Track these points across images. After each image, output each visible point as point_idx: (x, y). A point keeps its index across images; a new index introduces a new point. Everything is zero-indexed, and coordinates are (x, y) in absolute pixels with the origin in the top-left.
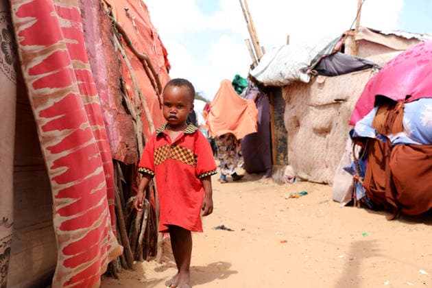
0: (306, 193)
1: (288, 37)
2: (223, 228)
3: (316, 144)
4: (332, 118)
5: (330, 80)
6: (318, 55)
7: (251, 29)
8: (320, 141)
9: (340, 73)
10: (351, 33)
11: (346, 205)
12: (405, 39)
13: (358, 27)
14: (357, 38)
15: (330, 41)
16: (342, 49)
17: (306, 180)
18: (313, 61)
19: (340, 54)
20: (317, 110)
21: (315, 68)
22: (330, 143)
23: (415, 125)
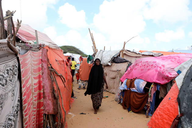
0: (108, 97)
1: (105, 47)
2: (82, 114)
3: (111, 82)
4: (116, 75)
5: (116, 64)
6: (113, 57)
7: (94, 43)
8: (112, 81)
9: (119, 63)
10: (122, 51)
11: (119, 103)
12: (137, 53)
13: (124, 49)
14: (124, 53)
15: (116, 53)
16: (119, 55)
17: (108, 92)
18: (112, 59)
19: (119, 57)
20: (112, 72)
21: (113, 61)
22: (115, 82)
23: (138, 87)
